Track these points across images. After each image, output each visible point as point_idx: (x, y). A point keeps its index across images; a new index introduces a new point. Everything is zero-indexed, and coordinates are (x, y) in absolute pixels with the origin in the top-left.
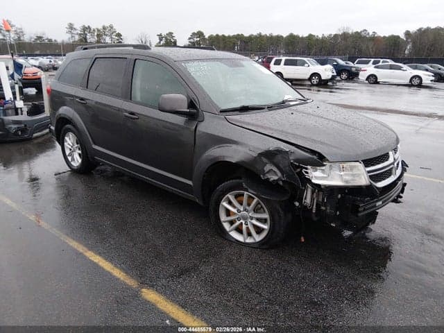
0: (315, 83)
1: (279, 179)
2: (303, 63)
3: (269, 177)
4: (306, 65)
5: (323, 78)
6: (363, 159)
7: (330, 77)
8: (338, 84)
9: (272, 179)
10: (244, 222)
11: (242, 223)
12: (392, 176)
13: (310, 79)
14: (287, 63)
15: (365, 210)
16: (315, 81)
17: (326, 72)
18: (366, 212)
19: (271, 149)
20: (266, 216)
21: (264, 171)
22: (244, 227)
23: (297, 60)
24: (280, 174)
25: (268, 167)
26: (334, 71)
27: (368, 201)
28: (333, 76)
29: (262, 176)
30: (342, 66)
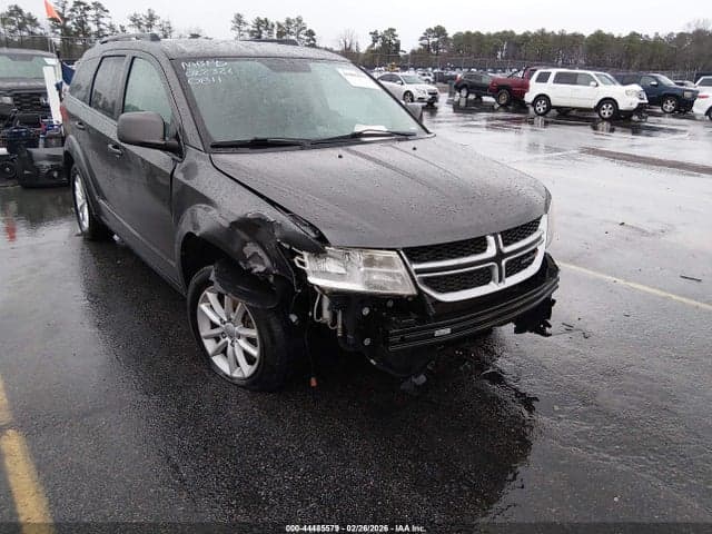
0: (607, 115)
1: (267, 272)
2: (587, 81)
3: (253, 265)
4: (593, 83)
5: (621, 108)
6: (405, 246)
7: (635, 106)
8: (650, 119)
9: (255, 270)
10: (230, 341)
11: (227, 342)
12: (492, 283)
13: (598, 108)
14: (560, 79)
15: (403, 340)
16: (607, 111)
17: (628, 96)
18: (406, 346)
19: (249, 216)
20: (253, 333)
21: (244, 255)
22: (230, 348)
23: (577, 74)
24: (267, 262)
25: (250, 249)
26: (644, 95)
27: (408, 325)
28: (640, 104)
29: (241, 264)
30: (667, 88)
